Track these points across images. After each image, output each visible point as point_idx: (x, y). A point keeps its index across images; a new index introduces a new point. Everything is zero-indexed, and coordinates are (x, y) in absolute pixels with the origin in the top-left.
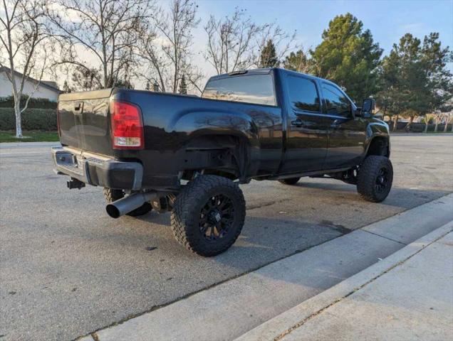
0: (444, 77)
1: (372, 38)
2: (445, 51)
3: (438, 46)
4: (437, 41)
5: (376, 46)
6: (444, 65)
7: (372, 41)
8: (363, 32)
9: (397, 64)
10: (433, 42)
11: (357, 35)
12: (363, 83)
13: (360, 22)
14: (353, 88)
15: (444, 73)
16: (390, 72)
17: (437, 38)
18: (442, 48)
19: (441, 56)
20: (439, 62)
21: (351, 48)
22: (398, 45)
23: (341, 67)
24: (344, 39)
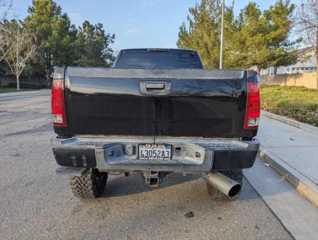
0: (109, 52)
1: (70, 20)
2: (108, 36)
3: (103, 32)
4: (102, 29)
5: (73, 26)
6: (108, 45)
7: (69, 22)
8: (62, 14)
9: (84, 41)
10: (100, 29)
11: (59, 16)
12: (69, 52)
13: (59, 7)
14: (63, 55)
15: (109, 50)
16: (81, 46)
17: (102, 27)
18: (106, 34)
19: (106, 39)
20: (105, 42)
21: (57, 24)
22: (82, 28)
23: (52, 39)
24: (50, 17)
